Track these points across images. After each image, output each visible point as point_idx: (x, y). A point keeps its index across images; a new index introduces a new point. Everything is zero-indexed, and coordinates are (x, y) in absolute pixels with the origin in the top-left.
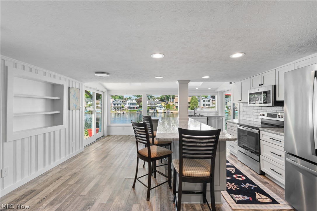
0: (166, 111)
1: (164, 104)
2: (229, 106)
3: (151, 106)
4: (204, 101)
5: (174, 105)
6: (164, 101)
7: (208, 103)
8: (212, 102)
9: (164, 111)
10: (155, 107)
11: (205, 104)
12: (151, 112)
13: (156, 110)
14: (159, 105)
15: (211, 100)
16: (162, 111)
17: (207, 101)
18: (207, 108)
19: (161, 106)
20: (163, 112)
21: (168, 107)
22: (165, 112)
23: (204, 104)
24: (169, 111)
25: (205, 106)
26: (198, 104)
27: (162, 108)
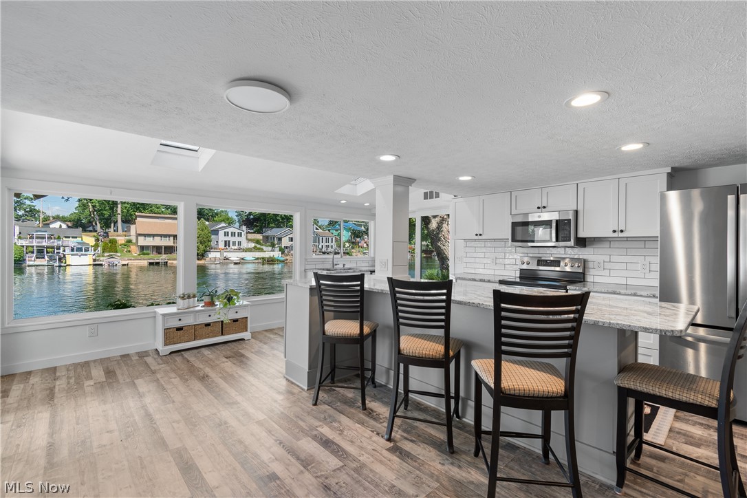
0: (104, 260)
1: (94, 239)
2: (286, 247)
3: (35, 243)
4: (226, 234)
5: (130, 241)
6: (91, 228)
7: (237, 239)
8: (247, 236)
9: (94, 260)
10: (53, 247)
11: (229, 241)
12: (36, 263)
13: (60, 259)
14: (72, 242)
15: (245, 232)
16: (88, 259)
17: (233, 234)
18: (235, 251)
19: (84, 244)
20: (92, 263)
21: (111, 247)
22: (101, 265)
23: (226, 241)
24: (115, 261)
25: (229, 246)
26: (210, 241)
27: (85, 251)
